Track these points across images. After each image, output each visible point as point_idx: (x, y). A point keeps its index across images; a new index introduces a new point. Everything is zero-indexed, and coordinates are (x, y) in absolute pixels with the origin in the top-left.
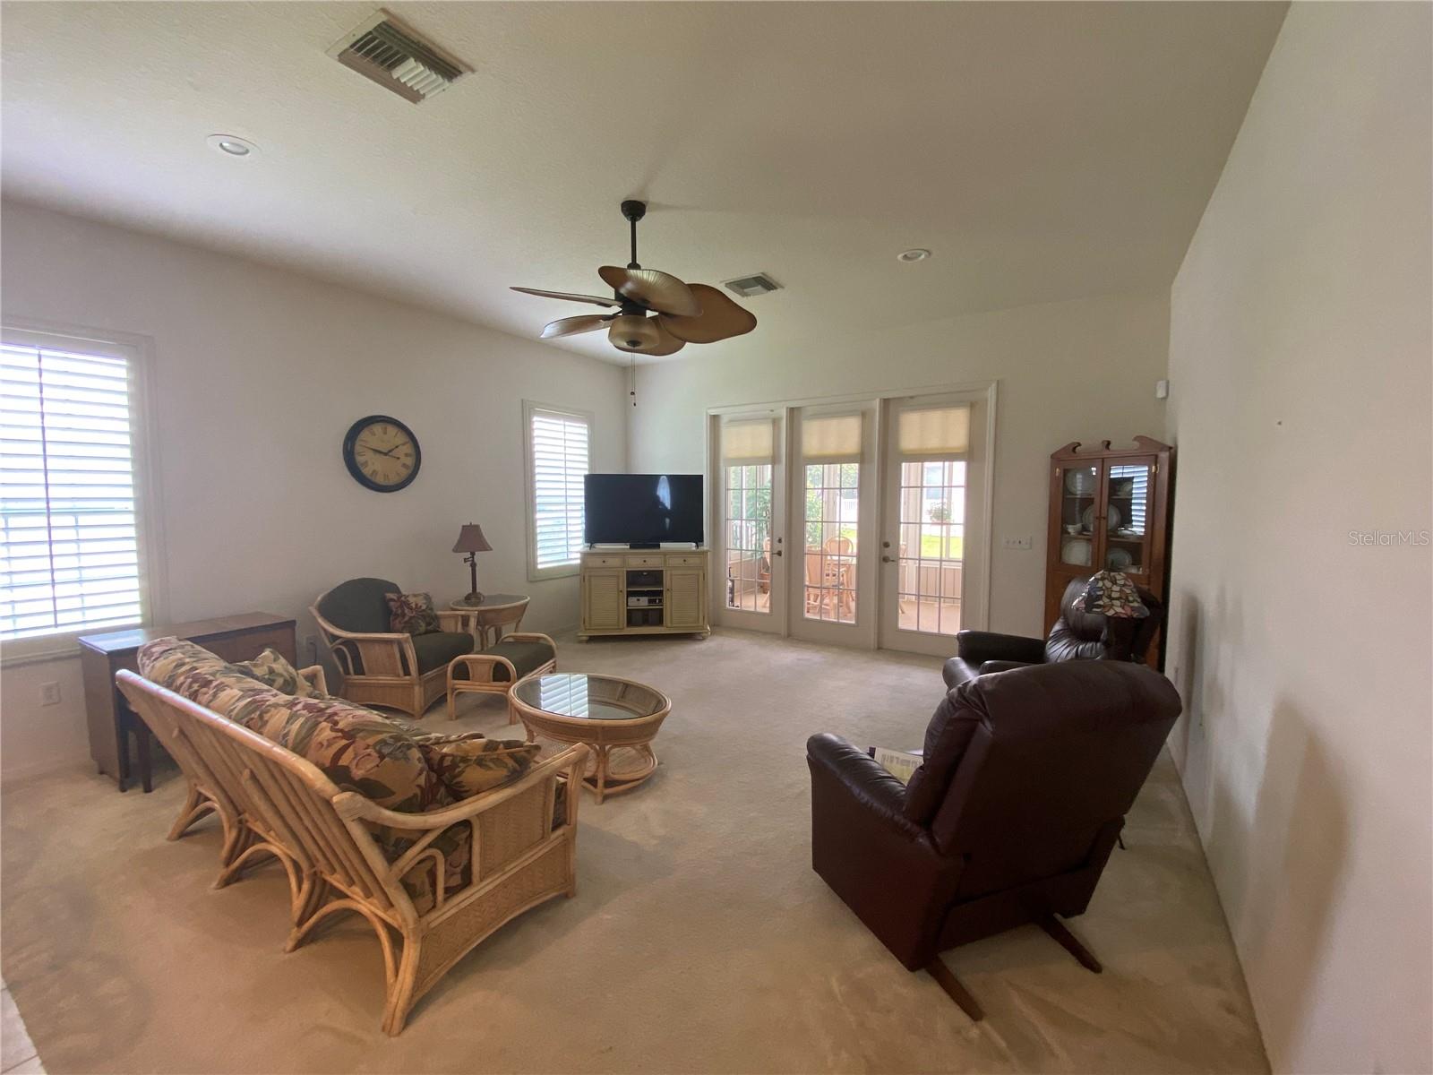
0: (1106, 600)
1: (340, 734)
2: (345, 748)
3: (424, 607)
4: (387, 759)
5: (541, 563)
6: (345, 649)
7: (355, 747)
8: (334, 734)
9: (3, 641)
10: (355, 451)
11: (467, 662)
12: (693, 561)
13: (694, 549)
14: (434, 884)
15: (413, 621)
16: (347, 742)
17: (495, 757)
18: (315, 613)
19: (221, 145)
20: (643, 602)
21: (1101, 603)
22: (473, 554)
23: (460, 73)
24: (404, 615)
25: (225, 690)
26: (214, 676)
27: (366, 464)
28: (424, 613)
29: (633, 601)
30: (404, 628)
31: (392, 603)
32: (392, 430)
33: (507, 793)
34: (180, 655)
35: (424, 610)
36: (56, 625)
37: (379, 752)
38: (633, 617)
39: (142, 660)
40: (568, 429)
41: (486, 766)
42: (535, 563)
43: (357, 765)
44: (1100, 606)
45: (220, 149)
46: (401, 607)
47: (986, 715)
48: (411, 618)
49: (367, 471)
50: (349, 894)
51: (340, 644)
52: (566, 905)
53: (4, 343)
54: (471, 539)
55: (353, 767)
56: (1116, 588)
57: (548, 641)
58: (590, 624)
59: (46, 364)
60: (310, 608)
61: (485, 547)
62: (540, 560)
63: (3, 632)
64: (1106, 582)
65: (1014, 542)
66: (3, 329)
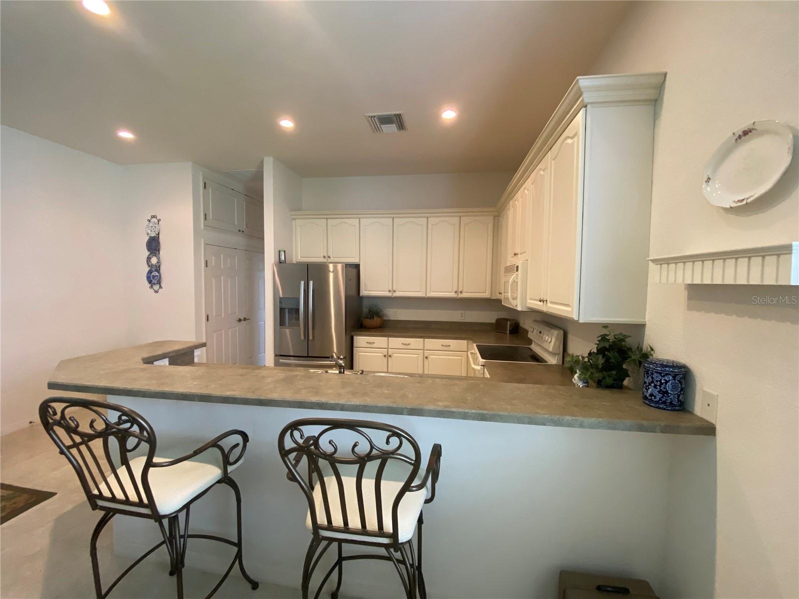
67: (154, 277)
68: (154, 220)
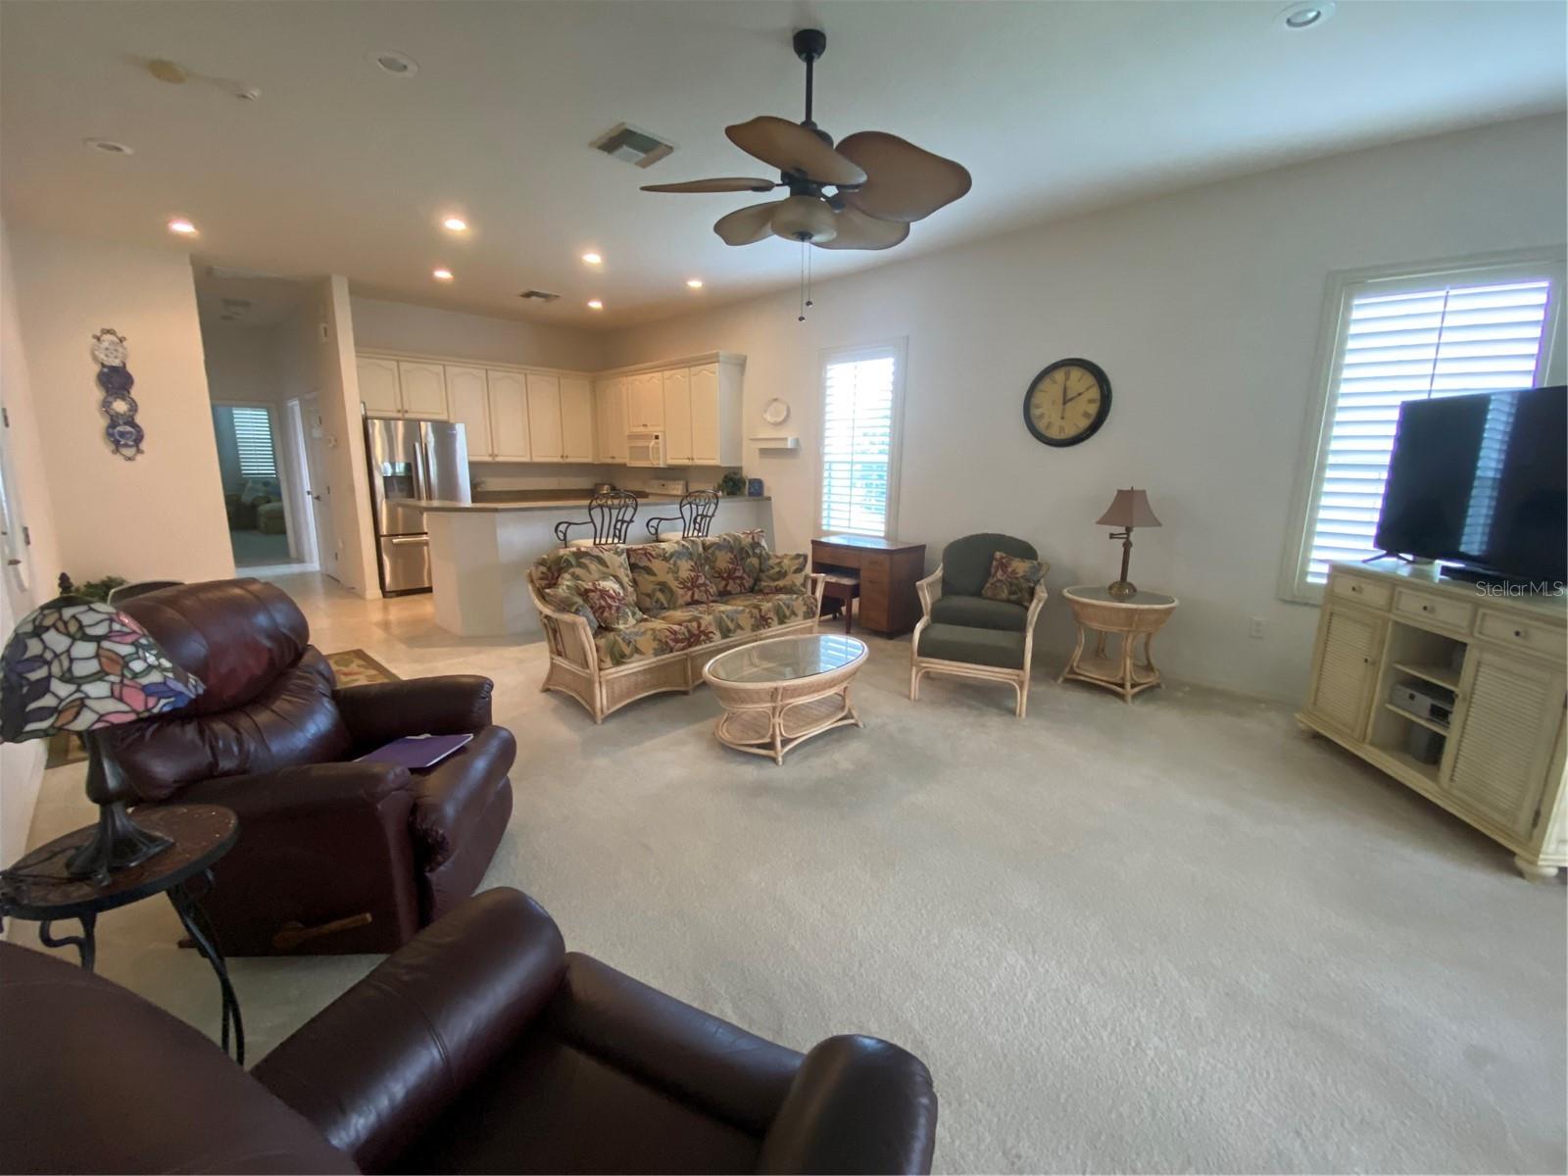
5: (1314, 574)
10: (1032, 404)
20: (1420, 707)
22: (1129, 529)
27: (1041, 416)
32: (1076, 373)
42: (1300, 572)
49: (1041, 425)
58: (1315, 703)
67: (122, 434)
68: (108, 337)
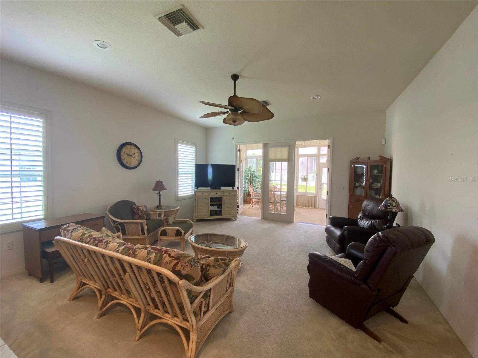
0: (392, 207)
1: (173, 258)
2: (177, 264)
3: (145, 210)
4: (193, 267)
5: (180, 194)
6: (119, 226)
7: (181, 263)
8: (171, 259)
9: (1, 224)
10: (121, 155)
11: (166, 230)
12: (232, 193)
13: (232, 189)
14: (201, 311)
15: (142, 215)
16: (177, 261)
17: (219, 264)
18: (108, 213)
19: (98, 44)
20: (215, 208)
21: (390, 207)
22: (160, 191)
23: (199, 28)
24: (139, 213)
25: (110, 243)
26: (103, 238)
27: (124, 159)
28: (146, 213)
29: (212, 208)
30: (139, 218)
31: (134, 209)
32: (133, 147)
33: (222, 277)
34: (82, 231)
35: (145, 212)
36: (13, 219)
37: (190, 264)
38: (212, 213)
39: (64, 233)
40: (189, 148)
41: (216, 267)
42: (178, 194)
43: (183, 269)
44: (389, 209)
45: (97, 45)
46: (138, 210)
47: (392, 244)
48: (141, 214)
49: (125, 162)
50: (163, 317)
51: (117, 224)
52: (232, 315)
53: (2, 112)
54: (159, 186)
55: (181, 270)
56: (394, 203)
57: (190, 222)
58: (197, 215)
59: (13, 120)
60: (106, 211)
61: (164, 189)
62: (179, 193)
63: (1, 221)
64: (391, 201)
65: (338, 188)
66: (1, 106)
